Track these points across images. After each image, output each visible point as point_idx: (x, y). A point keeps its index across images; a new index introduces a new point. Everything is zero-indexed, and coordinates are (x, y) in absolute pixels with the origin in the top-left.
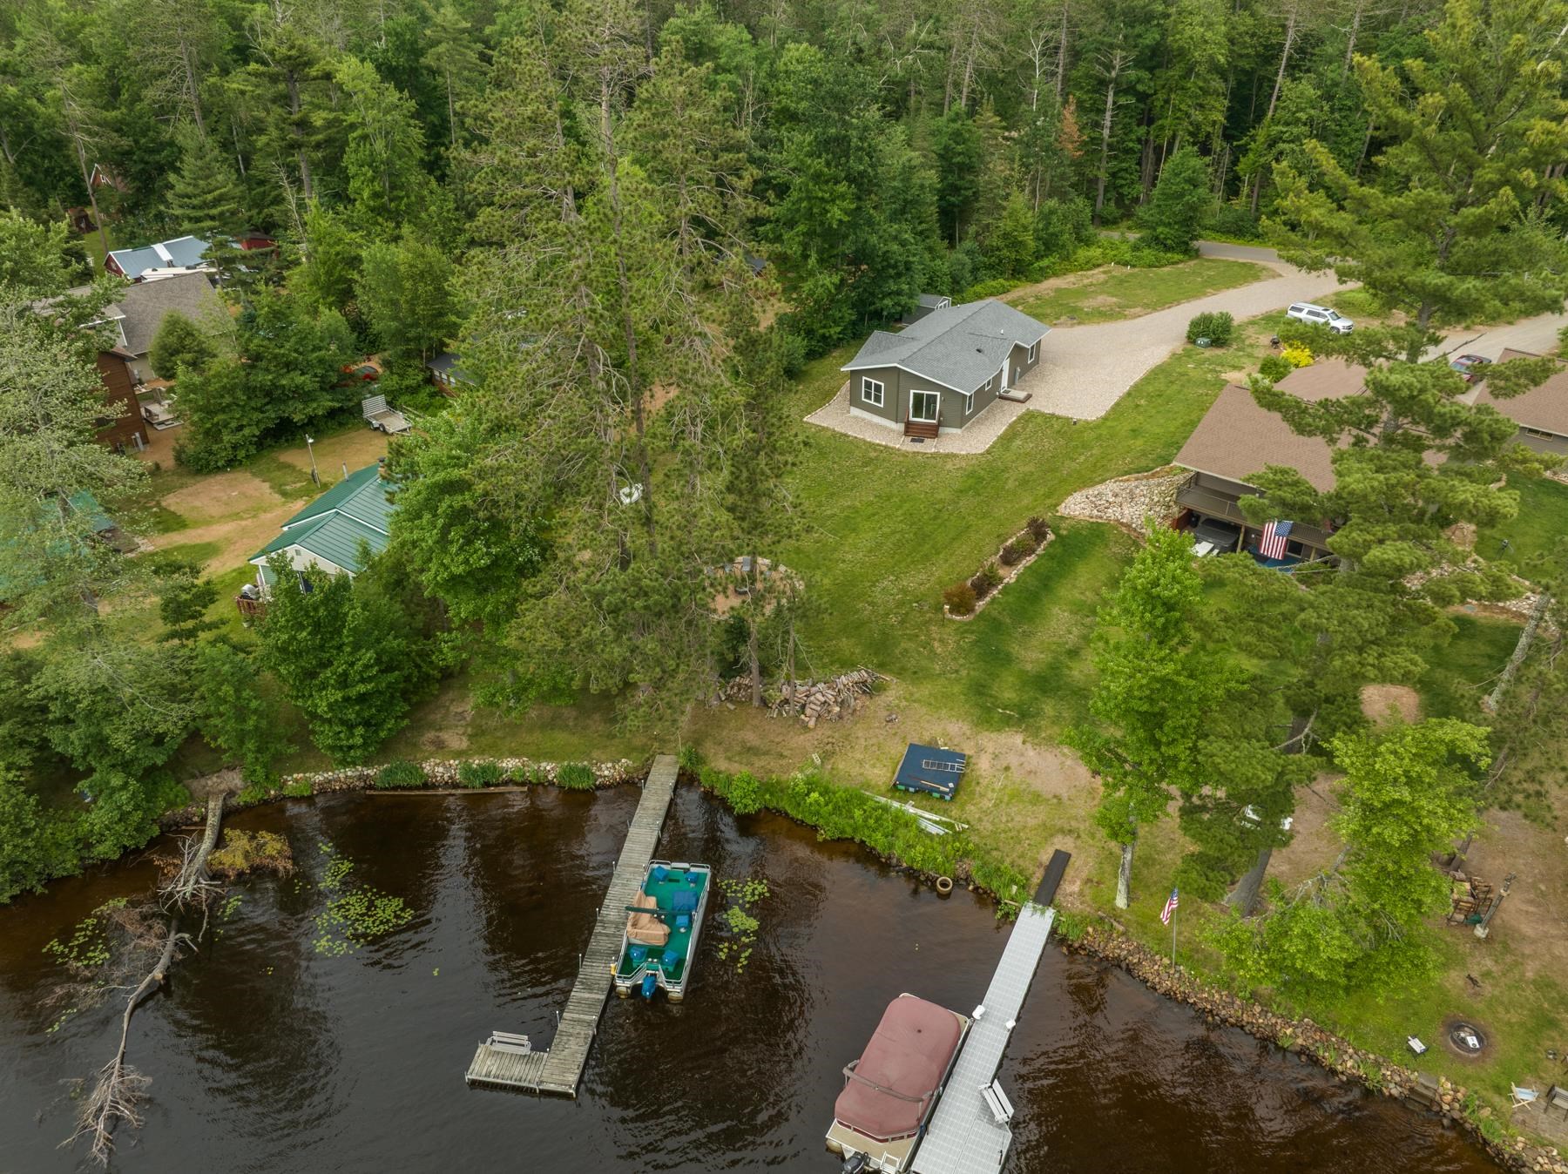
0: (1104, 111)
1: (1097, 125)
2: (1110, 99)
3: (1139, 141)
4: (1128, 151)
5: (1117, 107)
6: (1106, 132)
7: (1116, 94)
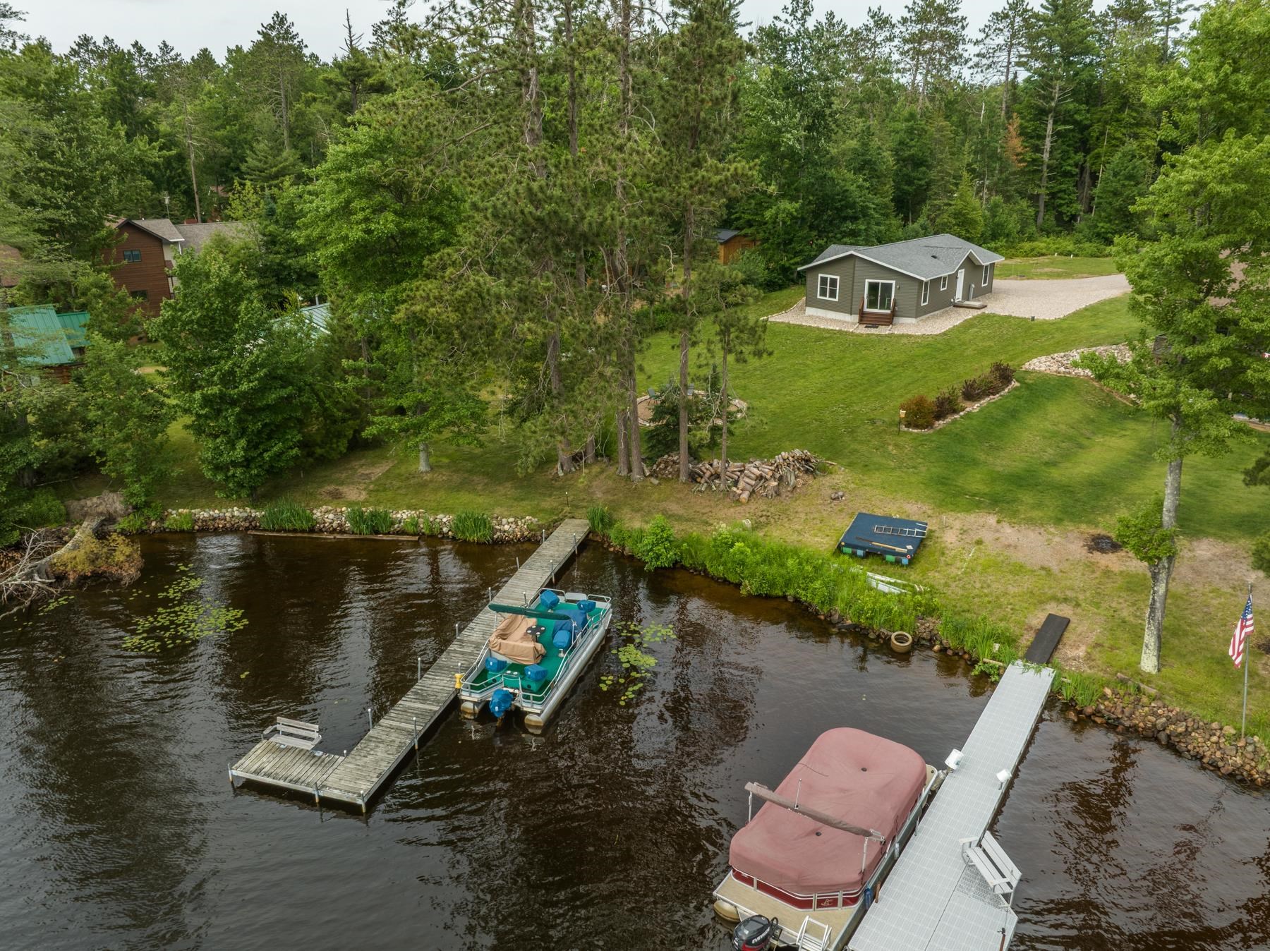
0: (1044, 137)
1: (1038, 149)
2: (1050, 127)
3: (1076, 165)
4: (1067, 174)
5: (1057, 134)
6: (1046, 156)
7: (1055, 123)
